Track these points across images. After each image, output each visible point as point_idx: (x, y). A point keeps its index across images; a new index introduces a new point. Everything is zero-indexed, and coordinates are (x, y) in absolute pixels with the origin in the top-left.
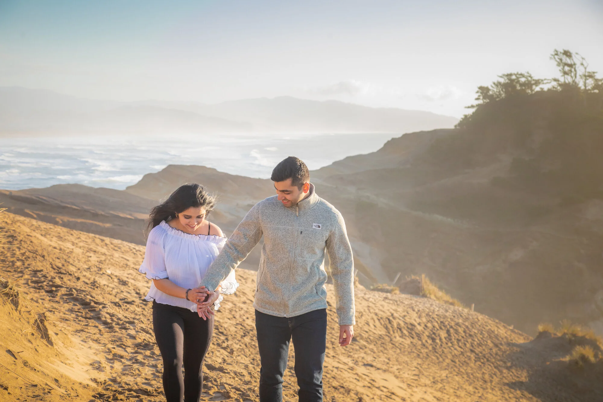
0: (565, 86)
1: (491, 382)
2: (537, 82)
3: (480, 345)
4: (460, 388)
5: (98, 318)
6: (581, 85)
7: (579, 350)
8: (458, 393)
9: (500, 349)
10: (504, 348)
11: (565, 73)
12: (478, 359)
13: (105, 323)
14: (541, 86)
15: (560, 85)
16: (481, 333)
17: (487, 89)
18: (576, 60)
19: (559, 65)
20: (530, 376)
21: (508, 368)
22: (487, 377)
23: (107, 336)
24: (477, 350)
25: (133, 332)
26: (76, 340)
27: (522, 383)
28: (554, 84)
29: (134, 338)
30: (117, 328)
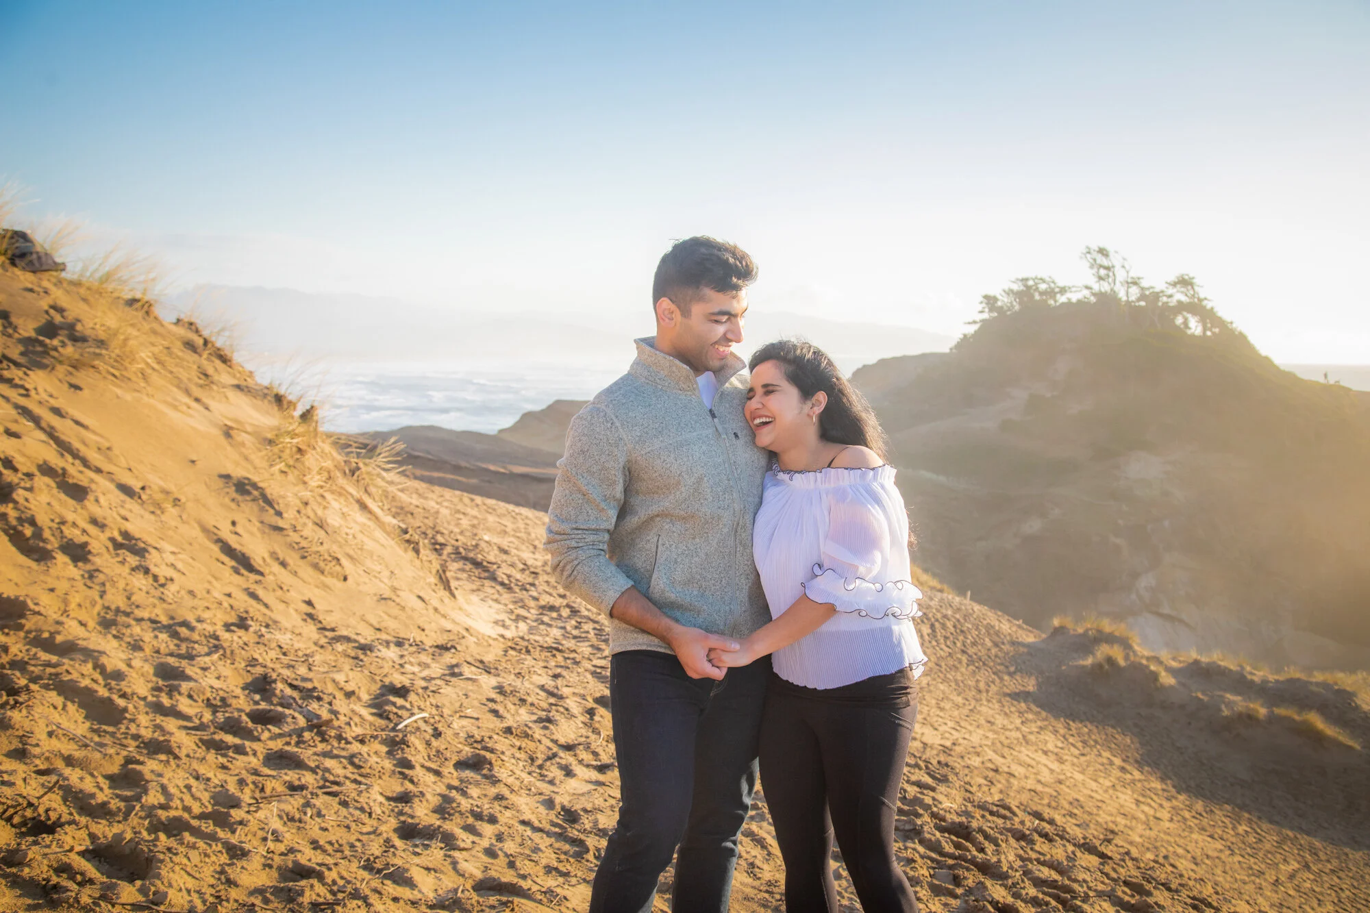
0: (1100, 295)
1: (987, 691)
2: (1063, 290)
3: (974, 644)
4: (945, 698)
5: (493, 578)
6: (1122, 295)
7: (1103, 651)
8: (942, 704)
9: (1001, 650)
10: (1006, 648)
11: (1101, 278)
12: (971, 662)
13: (502, 584)
14: (1068, 295)
15: (1094, 294)
16: (977, 629)
17: (995, 299)
18: (1115, 260)
19: (1092, 267)
20: (1039, 685)
21: (1011, 674)
22: (982, 685)
23: (506, 597)
24: (971, 651)
25: (535, 594)
26: (474, 598)
27: (1028, 693)
28: (1086, 293)
29: (536, 599)
30: (517, 589)
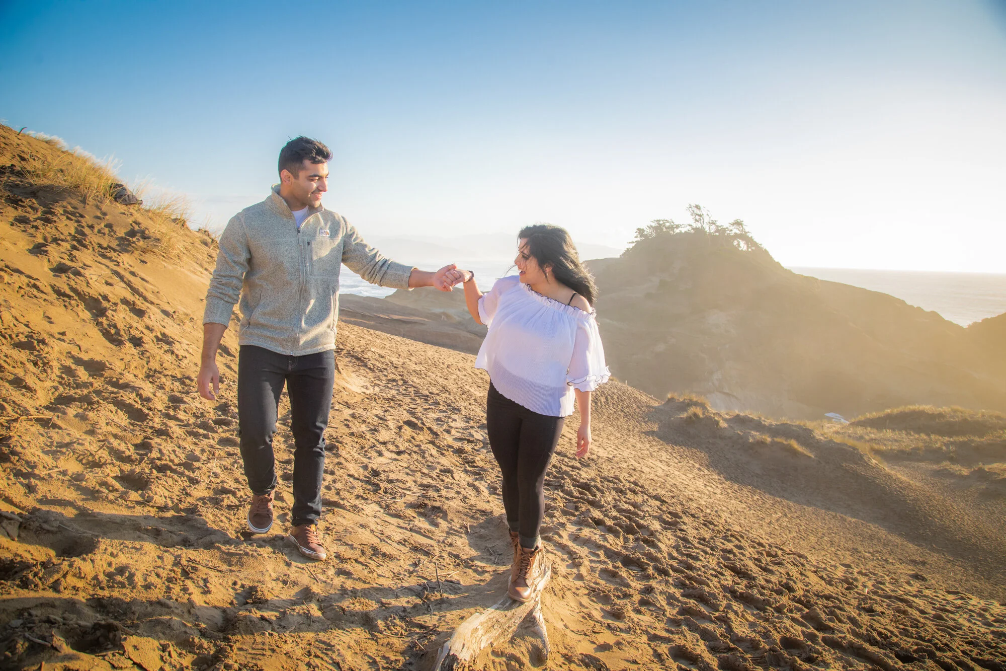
0: (696, 229)
1: (633, 431)
2: (678, 226)
3: (627, 407)
4: (612, 434)
5: (366, 366)
6: (707, 229)
7: (692, 410)
8: (610, 437)
9: (641, 410)
10: (644, 409)
11: (696, 221)
12: (625, 416)
13: (370, 369)
14: (680, 229)
15: (693, 229)
16: (629, 399)
17: (643, 231)
18: (704, 211)
19: (692, 215)
20: (660, 428)
21: (645, 422)
22: (631, 428)
23: (371, 375)
24: (626, 410)
25: (386, 374)
26: (353, 375)
27: (654, 432)
28: (689, 228)
29: (387, 376)
30: (377, 371)
